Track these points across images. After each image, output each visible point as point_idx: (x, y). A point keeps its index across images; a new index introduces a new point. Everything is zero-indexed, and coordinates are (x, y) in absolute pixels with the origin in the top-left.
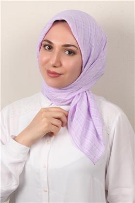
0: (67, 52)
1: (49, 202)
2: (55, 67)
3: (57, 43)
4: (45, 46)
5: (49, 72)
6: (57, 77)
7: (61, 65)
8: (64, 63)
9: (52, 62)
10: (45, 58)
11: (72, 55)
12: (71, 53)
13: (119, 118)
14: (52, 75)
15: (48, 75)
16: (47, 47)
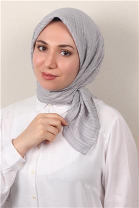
0: (63, 53)
1: (38, 207)
2: (50, 68)
3: (52, 44)
4: (39, 47)
5: (44, 74)
6: (52, 79)
7: (57, 67)
8: (60, 65)
9: (47, 64)
10: (39, 60)
11: (68, 56)
12: (67, 53)
13: (116, 122)
14: (48, 78)
15: (43, 77)
16: (41, 48)
